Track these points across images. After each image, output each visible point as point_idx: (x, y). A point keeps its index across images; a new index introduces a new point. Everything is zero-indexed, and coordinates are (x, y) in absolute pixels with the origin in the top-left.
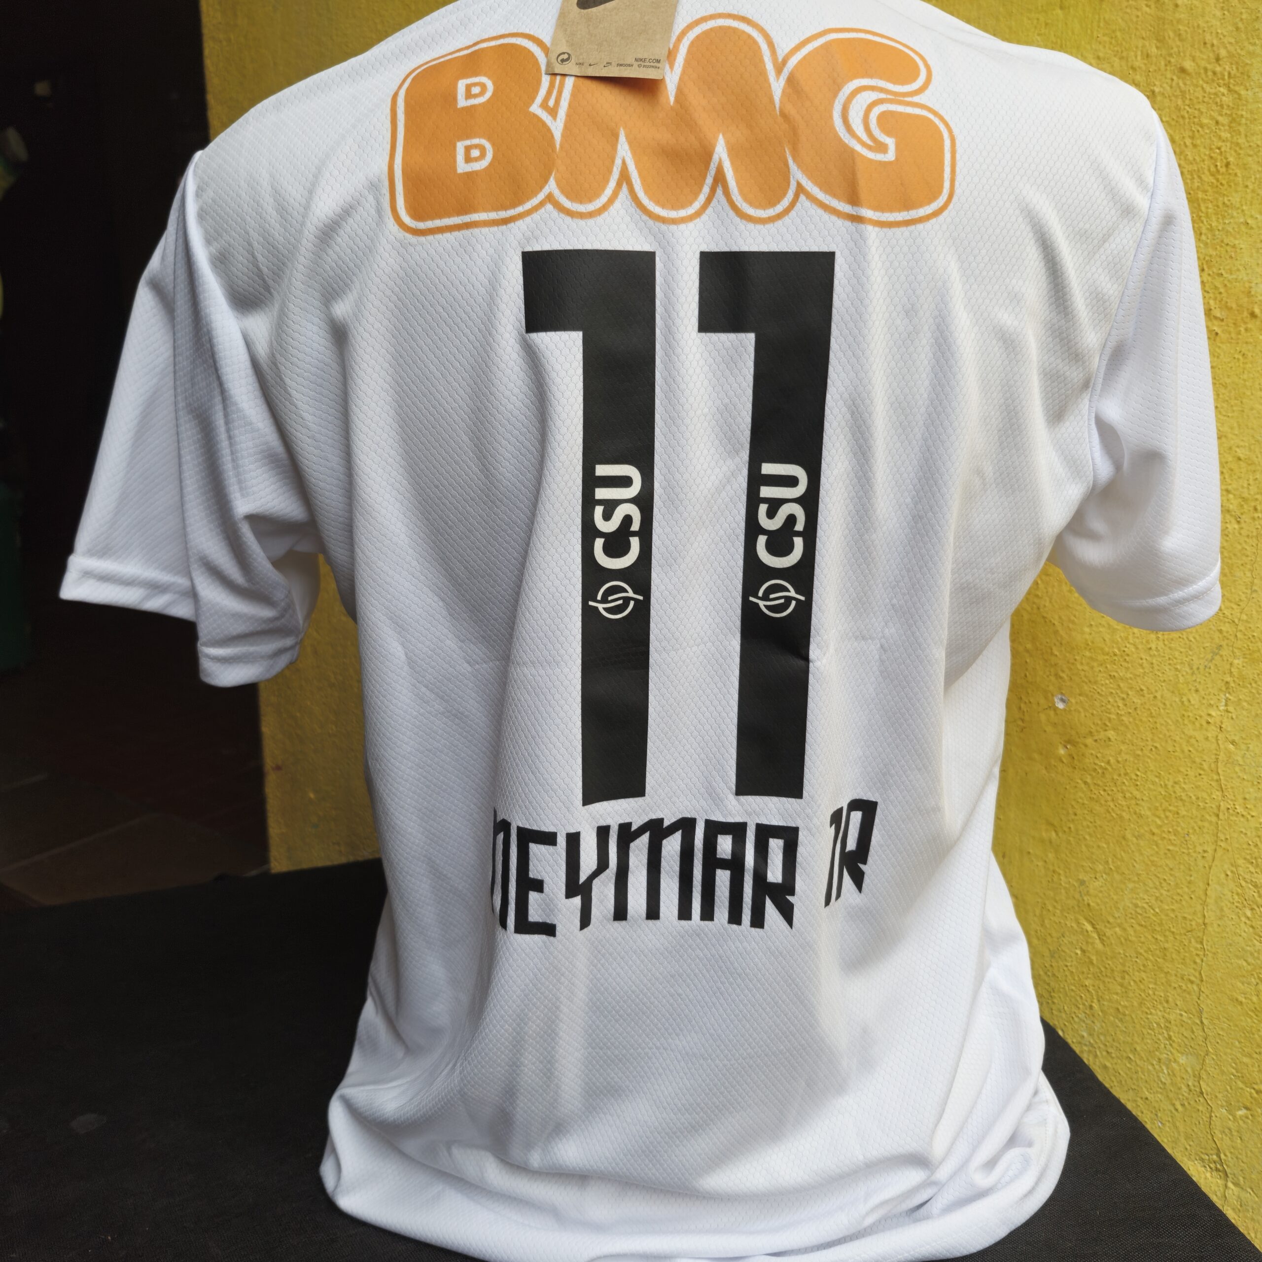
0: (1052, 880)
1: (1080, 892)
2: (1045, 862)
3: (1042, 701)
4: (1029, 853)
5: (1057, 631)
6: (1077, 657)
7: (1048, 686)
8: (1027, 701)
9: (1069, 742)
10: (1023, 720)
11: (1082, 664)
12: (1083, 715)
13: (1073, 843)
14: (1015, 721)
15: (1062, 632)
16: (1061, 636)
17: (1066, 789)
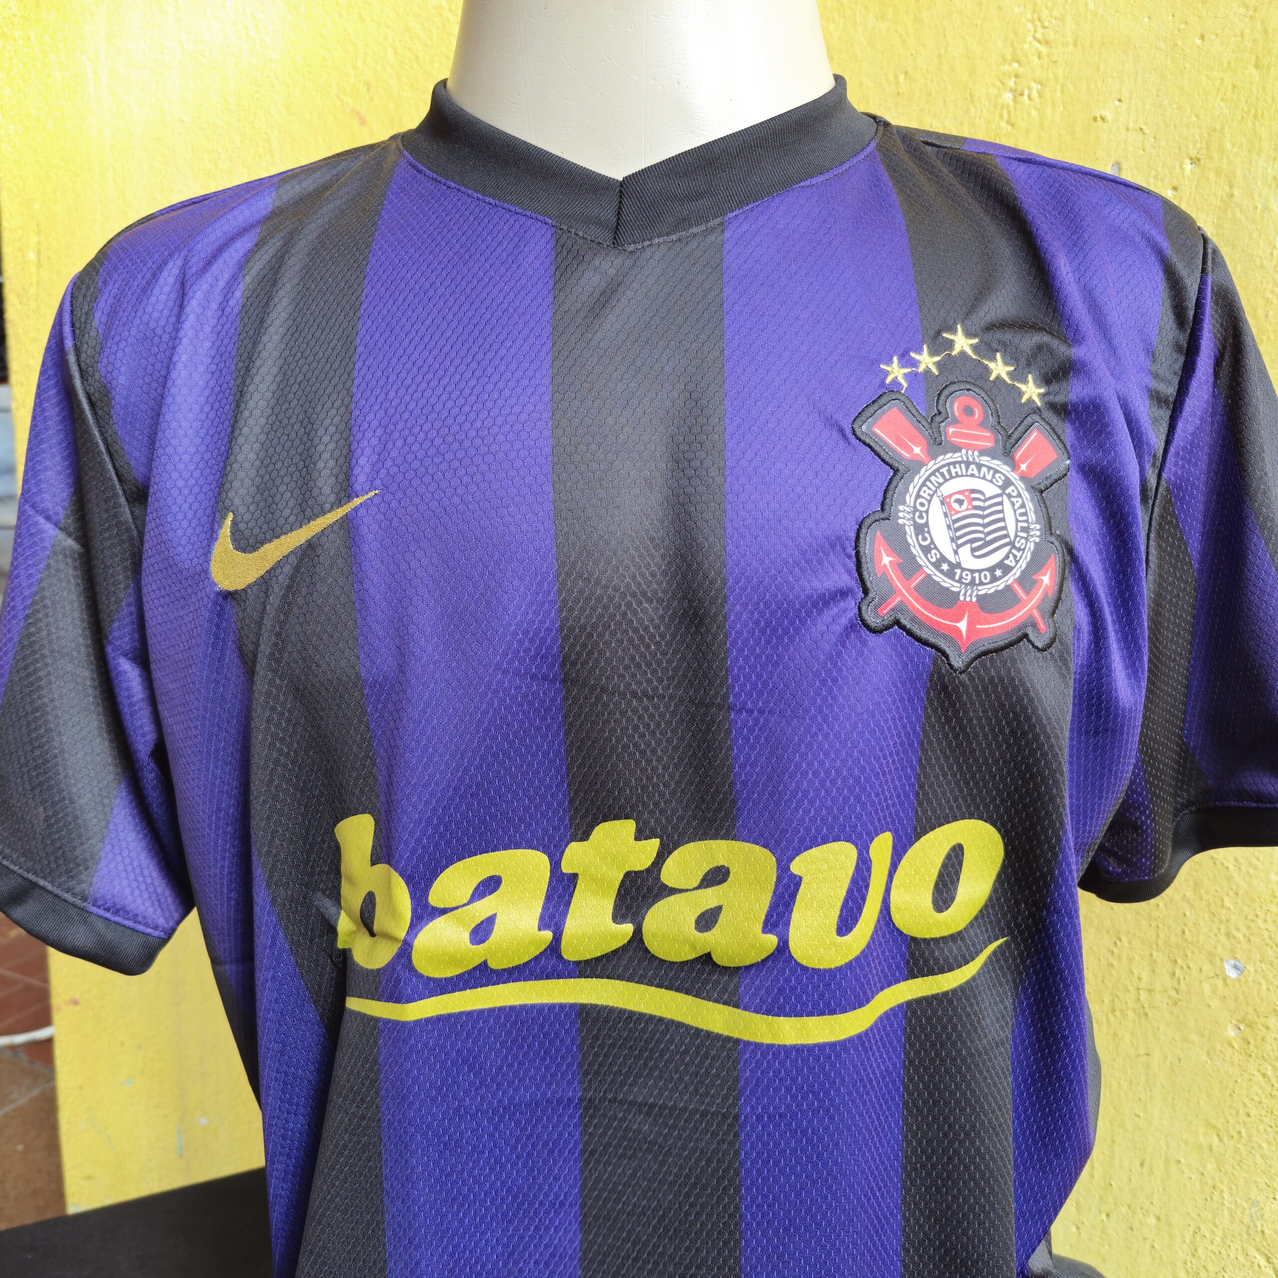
0: (1212, 1198)
1: (1251, 1216)
2: (1203, 1174)
3: (1206, 967)
4: (1179, 1162)
5: (1232, 877)
6: (1259, 913)
7: (1216, 948)
8: (1185, 966)
9: (1242, 1021)
10: (1177, 991)
11: (1265, 921)
12: (1264, 987)
13: (1244, 1152)
14: (1166, 991)
15: (1237, 879)
16: (1237, 885)
17: (1236, 1082)
